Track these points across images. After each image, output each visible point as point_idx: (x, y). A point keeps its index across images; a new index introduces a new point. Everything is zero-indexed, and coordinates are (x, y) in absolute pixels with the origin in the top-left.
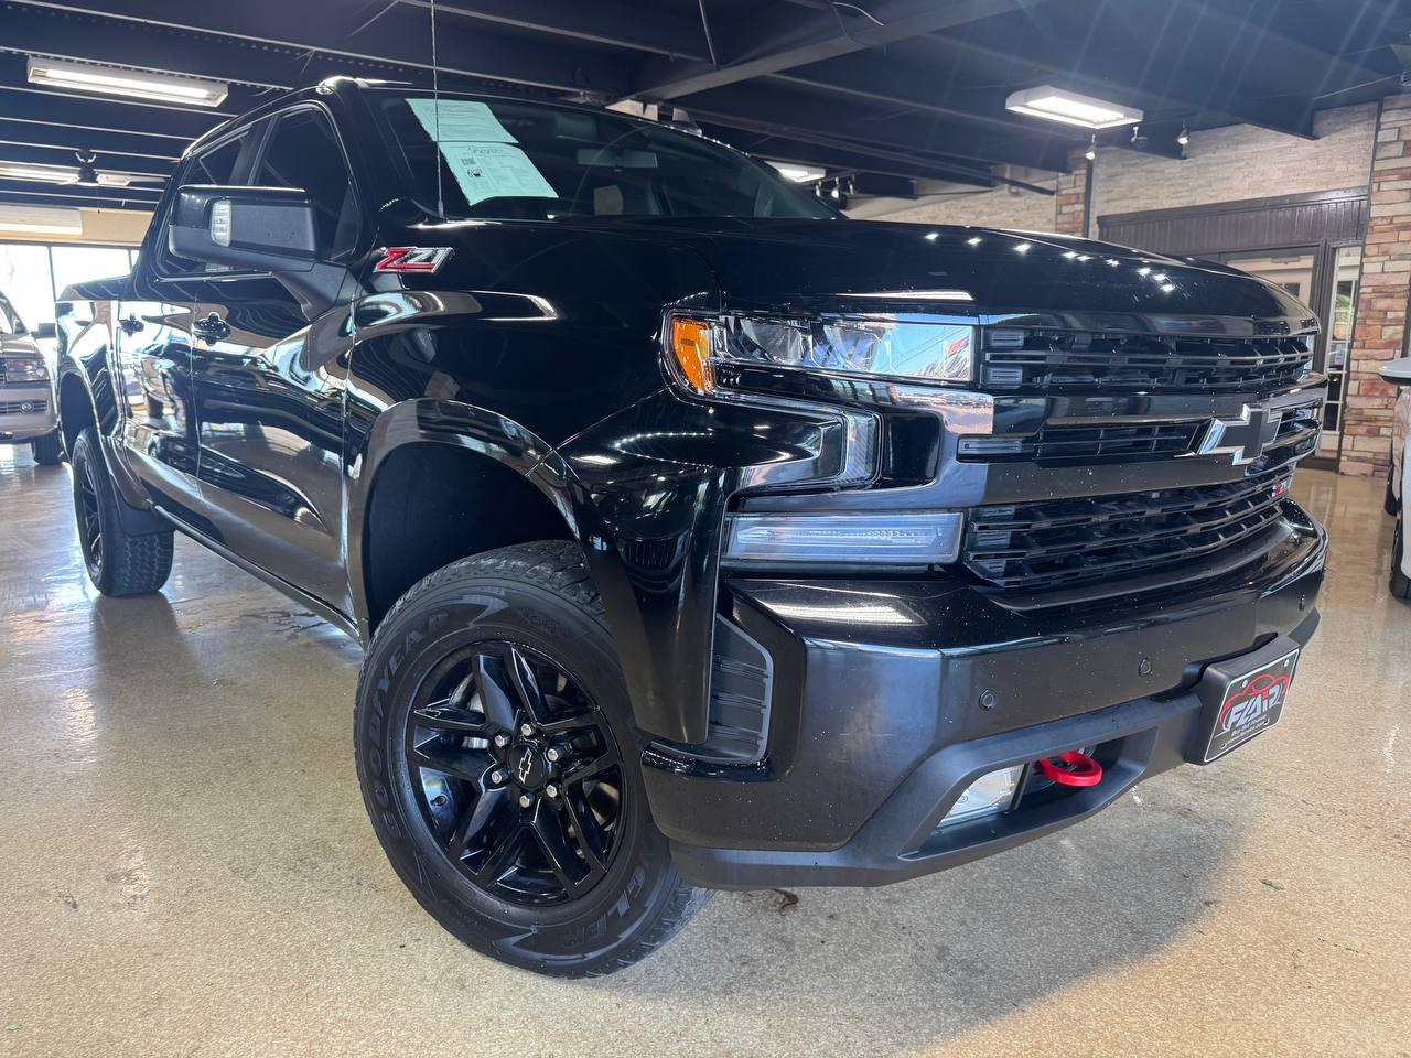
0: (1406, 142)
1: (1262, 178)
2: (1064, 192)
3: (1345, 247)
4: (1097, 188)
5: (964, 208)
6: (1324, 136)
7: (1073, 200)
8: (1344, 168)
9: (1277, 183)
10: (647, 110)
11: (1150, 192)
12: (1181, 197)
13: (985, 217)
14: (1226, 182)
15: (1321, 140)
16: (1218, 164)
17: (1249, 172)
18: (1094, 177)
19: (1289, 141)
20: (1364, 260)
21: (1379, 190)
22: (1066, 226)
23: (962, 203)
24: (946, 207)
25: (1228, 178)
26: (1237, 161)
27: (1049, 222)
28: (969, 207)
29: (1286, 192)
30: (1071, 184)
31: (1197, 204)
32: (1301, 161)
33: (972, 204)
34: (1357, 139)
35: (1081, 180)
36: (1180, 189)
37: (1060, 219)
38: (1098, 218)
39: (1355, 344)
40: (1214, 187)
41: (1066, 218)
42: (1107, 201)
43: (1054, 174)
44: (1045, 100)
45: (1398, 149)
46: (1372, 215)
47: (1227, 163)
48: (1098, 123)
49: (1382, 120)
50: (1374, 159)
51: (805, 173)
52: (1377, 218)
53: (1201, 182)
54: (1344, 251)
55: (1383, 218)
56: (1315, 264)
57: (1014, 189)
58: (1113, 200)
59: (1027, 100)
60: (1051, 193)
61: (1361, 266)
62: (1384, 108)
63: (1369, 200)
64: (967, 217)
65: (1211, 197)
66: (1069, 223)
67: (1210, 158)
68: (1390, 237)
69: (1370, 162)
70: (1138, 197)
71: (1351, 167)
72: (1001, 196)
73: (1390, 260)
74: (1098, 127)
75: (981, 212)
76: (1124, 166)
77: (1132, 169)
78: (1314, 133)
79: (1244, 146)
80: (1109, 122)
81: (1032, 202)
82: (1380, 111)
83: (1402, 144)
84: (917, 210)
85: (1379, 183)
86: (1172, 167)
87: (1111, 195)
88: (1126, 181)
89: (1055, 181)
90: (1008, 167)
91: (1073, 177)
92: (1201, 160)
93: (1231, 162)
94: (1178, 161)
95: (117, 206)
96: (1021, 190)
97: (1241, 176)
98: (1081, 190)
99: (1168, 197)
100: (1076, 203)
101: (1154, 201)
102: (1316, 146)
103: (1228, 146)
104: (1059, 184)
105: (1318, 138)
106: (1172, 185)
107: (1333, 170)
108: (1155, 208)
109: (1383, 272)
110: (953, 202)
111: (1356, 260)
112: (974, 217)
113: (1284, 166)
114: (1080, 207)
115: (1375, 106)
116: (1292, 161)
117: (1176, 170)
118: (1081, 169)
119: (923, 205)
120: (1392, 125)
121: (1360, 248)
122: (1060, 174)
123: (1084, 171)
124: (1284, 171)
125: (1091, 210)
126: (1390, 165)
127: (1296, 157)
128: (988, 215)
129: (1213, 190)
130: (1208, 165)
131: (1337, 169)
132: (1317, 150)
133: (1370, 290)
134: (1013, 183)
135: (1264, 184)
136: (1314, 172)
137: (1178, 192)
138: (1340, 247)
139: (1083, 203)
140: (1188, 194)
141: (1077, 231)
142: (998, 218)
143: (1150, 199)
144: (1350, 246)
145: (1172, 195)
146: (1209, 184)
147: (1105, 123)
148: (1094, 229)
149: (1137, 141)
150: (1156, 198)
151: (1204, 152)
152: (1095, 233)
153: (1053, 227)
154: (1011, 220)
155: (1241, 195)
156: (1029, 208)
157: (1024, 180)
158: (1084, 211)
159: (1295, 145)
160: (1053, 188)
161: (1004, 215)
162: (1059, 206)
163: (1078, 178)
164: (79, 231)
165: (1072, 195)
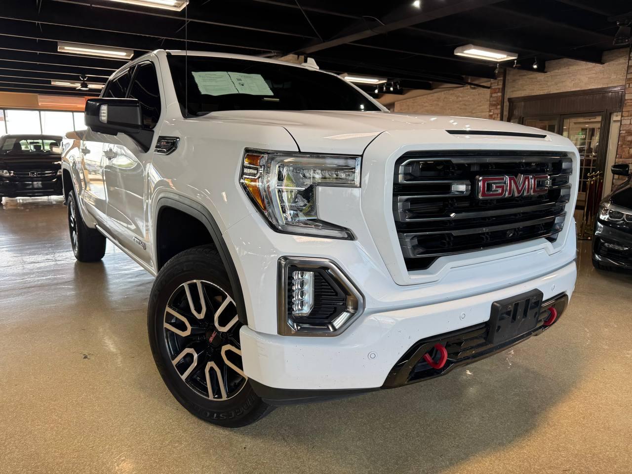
2: (493, 88)
3: (615, 112)
4: (508, 85)
5: (451, 94)
6: (606, 62)
7: (497, 91)
8: (615, 77)
9: (585, 84)
11: (531, 87)
12: (545, 90)
13: (461, 99)
14: (564, 83)
15: (606, 64)
16: (560, 75)
17: (574, 79)
18: (507, 81)
19: (590, 65)
20: (622, 118)
21: (629, 87)
22: (494, 102)
23: (451, 92)
24: (444, 94)
26: (569, 74)
28: (454, 94)
29: (590, 88)
30: (497, 84)
31: (551, 93)
32: (596, 74)
33: (455, 92)
34: (621, 64)
35: (501, 82)
36: (544, 86)
37: (491, 99)
38: (508, 99)
39: (617, 156)
40: (558, 85)
41: (495, 99)
42: (512, 91)
43: (489, 79)
46: (626, 98)
47: (564, 74)
50: (627, 73)
52: (628, 99)
53: (553, 83)
54: (615, 114)
55: (631, 100)
56: (602, 120)
57: (473, 86)
58: (515, 91)
59: (464, 50)
60: (488, 88)
61: (621, 121)
63: (625, 91)
64: (453, 98)
65: (557, 90)
66: (495, 101)
67: (557, 72)
69: (626, 74)
70: (525, 90)
71: (618, 76)
72: (467, 89)
74: (499, 61)
75: (459, 96)
76: (520, 76)
77: (524, 77)
78: (602, 61)
80: (504, 58)
81: (480, 92)
84: (432, 95)
85: (629, 84)
86: (540, 76)
87: (514, 89)
88: (520, 82)
89: (489, 83)
90: (470, 77)
91: (496, 81)
92: (552, 73)
93: (566, 74)
94: (543, 74)
96: (475, 87)
97: (570, 81)
98: (500, 86)
99: (538, 90)
100: (499, 92)
101: (532, 91)
102: (603, 67)
103: (565, 67)
104: (491, 84)
105: (604, 64)
106: (540, 85)
107: (610, 78)
108: (533, 94)
109: (630, 124)
110: (447, 91)
111: (619, 118)
112: (456, 98)
113: (589, 76)
114: (500, 94)
115: (628, 49)
116: (592, 74)
117: (543, 78)
118: (500, 77)
119: (436, 93)
121: (620, 113)
122: (492, 80)
123: (502, 78)
124: (589, 78)
125: (505, 95)
127: (594, 72)
128: (462, 98)
129: (558, 87)
130: (557, 75)
131: (612, 77)
132: (603, 69)
133: (624, 132)
134: (470, 84)
135: (580, 84)
136: (602, 79)
137: (543, 87)
138: (613, 113)
139: (502, 92)
140: (547, 88)
141: (499, 105)
142: (466, 99)
143: (531, 90)
144: (617, 112)
145: (540, 89)
146: (556, 84)
147: (502, 58)
148: (506, 104)
149: (516, 66)
150: (533, 90)
151: (554, 70)
152: (506, 106)
153: (488, 103)
154: (471, 100)
155: (569, 88)
156: (479, 95)
157: (476, 82)
158: (502, 96)
159: (594, 67)
160: (489, 86)
161: (469, 97)
162: (491, 93)
163: (499, 81)
164: (84, 106)
165: (497, 89)
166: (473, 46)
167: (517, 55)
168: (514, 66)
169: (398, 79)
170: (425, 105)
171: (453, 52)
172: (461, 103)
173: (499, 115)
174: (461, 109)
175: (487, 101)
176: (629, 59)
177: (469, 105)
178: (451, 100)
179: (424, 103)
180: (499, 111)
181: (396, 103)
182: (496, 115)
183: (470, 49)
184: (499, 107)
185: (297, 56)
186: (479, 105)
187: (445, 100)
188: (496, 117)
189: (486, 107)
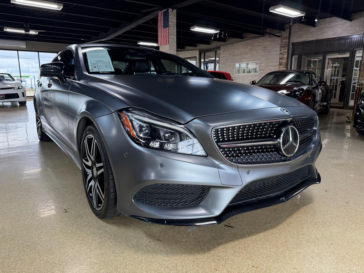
1: (336, 32)
2: (283, 36)
3: (358, 50)
4: (292, 35)
5: (256, 41)
6: (353, 20)
7: (285, 39)
8: (359, 29)
9: (340, 33)
10: (173, 11)
11: (306, 36)
12: (314, 37)
13: (262, 44)
14: (326, 33)
16: (324, 28)
17: (333, 30)
18: (291, 33)
19: (344, 21)
20: (363, 54)
22: (283, 45)
23: (256, 40)
25: (327, 32)
27: (279, 44)
29: (343, 36)
30: (285, 34)
31: (319, 39)
32: (347, 27)
33: (259, 40)
34: (362, 21)
35: (288, 33)
36: (314, 35)
37: (282, 44)
38: (292, 43)
40: (323, 34)
41: (284, 43)
42: (294, 39)
43: (280, 31)
44: (279, 9)
47: (327, 28)
51: (215, 31)
53: (320, 33)
58: (296, 38)
59: (275, 9)
60: (279, 37)
61: (363, 56)
65: (323, 37)
66: (284, 44)
70: (303, 38)
71: (361, 28)
72: (266, 38)
74: (293, 17)
75: (261, 42)
76: (299, 29)
77: (302, 30)
78: (351, 19)
79: (332, 23)
80: (297, 15)
81: (274, 39)
84: (244, 42)
86: (312, 29)
88: (300, 33)
89: (281, 33)
91: (285, 32)
92: (320, 27)
93: (328, 28)
94: (314, 28)
95: (35, 40)
96: (272, 36)
97: (331, 31)
98: (288, 36)
102: (351, 23)
105: (352, 21)
106: (312, 34)
107: (356, 29)
108: (307, 40)
110: (253, 39)
111: (361, 54)
112: (259, 43)
114: (287, 40)
116: (344, 27)
117: (314, 30)
119: (245, 40)
121: (362, 50)
122: (282, 31)
123: (288, 31)
124: (342, 30)
125: (290, 41)
128: (263, 43)
130: (322, 28)
131: (357, 29)
132: (352, 24)
134: (270, 34)
135: (337, 34)
136: (351, 30)
137: (313, 36)
138: (357, 50)
140: (316, 36)
141: (286, 47)
142: (265, 44)
143: (306, 38)
145: (312, 37)
147: (295, 16)
148: (291, 46)
149: (303, 21)
150: (308, 38)
151: (321, 25)
152: (291, 47)
153: (280, 46)
154: (269, 44)
155: (330, 36)
156: (274, 41)
159: (346, 23)
160: (280, 35)
161: (267, 43)
162: (282, 40)
163: (287, 32)
164: (25, 47)
165: (285, 37)
166: (282, 6)
167: (305, 13)
169: (227, 30)
170: (239, 48)
171: (269, 10)
172: (262, 46)
173: (287, 53)
174: (262, 50)
177: (267, 47)
178: (256, 44)
179: (239, 46)
180: (286, 51)
181: (221, 47)
182: (285, 53)
183: (280, 7)
184: (287, 48)
185: (172, 9)
186: (274, 47)
187: (252, 44)
188: (285, 54)
189: (278, 48)
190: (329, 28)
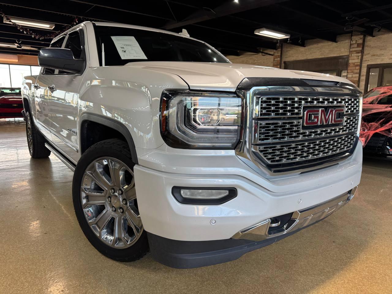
0: (358, 44)
1: (324, 52)
2: (275, 55)
4: (283, 54)
5: (251, 59)
6: (339, 42)
8: (343, 50)
9: (327, 54)
11: (296, 55)
12: (304, 57)
13: (256, 61)
14: (315, 53)
17: (321, 51)
18: (283, 51)
19: (330, 43)
20: (348, 74)
21: (351, 56)
22: (276, 64)
23: (250, 57)
24: (247, 58)
25: (315, 52)
26: (318, 48)
28: (252, 58)
29: (329, 56)
30: (277, 53)
31: (308, 59)
32: (333, 48)
34: (346, 43)
36: (304, 55)
37: (274, 62)
38: (284, 61)
41: (276, 62)
42: (286, 57)
43: (273, 50)
44: (264, 31)
45: (356, 46)
46: (350, 62)
47: (315, 48)
48: (280, 37)
49: (352, 38)
50: (350, 48)
53: (309, 53)
54: (343, 71)
55: (352, 63)
57: (263, 54)
58: (288, 57)
59: (259, 31)
61: (347, 76)
62: (353, 35)
63: (349, 58)
65: (312, 57)
66: (276, 63)
67: (312, 47)
68: (354, 68)
70: (293, 57)
71: (345, 50)
72: (260, 56)
73: (354, 74)
74: (279, 39)
75: (255, 60)
76: (290, 48)
77: (293, 49)
78: (336, 41)
79: (319, 44)
80: (282, 37)
81: (268, 57)
82: (352, 36)
83: (357, 44)
84: (239, 59)
85: (351, 54)
86: (302, 49)
88: (291, 52)
90: (262, 48)
91: (277, 51)
92: (309, 47)
94: (304, 48)
95: (27, 54)
96: (265, 54)
97: (319, 52)
98: (279, 54)
99: (301, 57)
100: (278, 58)
102: (337, 44)
103: (316, 44)
104: (274, 53)
106: (302, 54)
107: (341, 50)
108: (298, 59)
109: (352, 77)
111: (345, 74)
112: (253, 61)
113: (329, 49)
114: (279, 59)
115: (350, 34)
116: (331, 48)
117: (304, 50)
118: (279, 49)
119: (241, 58)
120: (354, 39)
122: (274, 50)
124: (329, 50)
125: (282, 60)
126: (354, 49)
128: (257, 61)
129: (312, 55)
130: (311, 49)
132: (337, 45)
134: (262, 52)
135: (324, 54)
136: (336, 51)
139: (280, 58)
140: (306, 56)
141: (278, 65)
142: (259, 61)
143: (297, 57)
144: (345, 70)
146: (311, 53)
148: (283, 65)
149: (289, 42)
150: (298, 57)
151: (310, 45)
153: (272, 64)
154: (262, 62)
155: (318, 56)
156: (267, 59)
157: (266, 52)
158: (280, 60)
159: (332, 44)
160: (273, 54)
161: (261, 61)
162: (274, 59)
163: (279, 51)
164: (17, 61)
165: (277, 56)
167: (290, 35)
168: (288, 42)
169: (220, 48)
171: (254, 33)
175: (272, 63)
176: (351, 40)
178: (250, 62)
183: (264, 30)
187: (247, 62)
190: (317, 49)
